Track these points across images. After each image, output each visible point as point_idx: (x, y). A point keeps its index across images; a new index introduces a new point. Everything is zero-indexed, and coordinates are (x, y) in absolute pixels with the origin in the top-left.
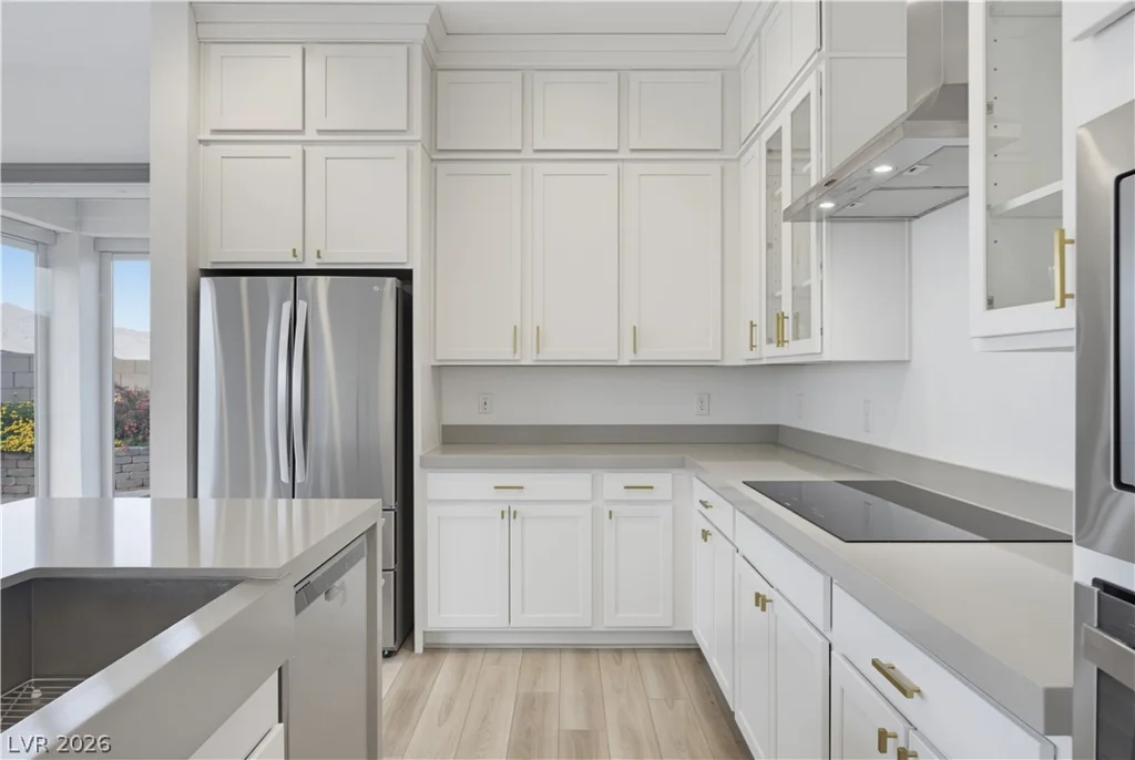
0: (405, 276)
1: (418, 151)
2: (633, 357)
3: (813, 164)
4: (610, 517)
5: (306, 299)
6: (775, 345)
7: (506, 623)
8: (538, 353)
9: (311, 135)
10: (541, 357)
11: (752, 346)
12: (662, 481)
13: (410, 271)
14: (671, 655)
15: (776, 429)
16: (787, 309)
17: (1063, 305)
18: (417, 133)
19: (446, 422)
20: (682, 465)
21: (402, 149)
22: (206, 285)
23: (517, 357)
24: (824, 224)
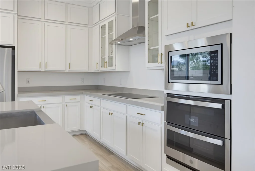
1: (16, 16)
2: (69, 70)
3: (114, 32)
4: (67, 106)
6: (104, 68)
8: (46, 68)
10: (47, 69)
11: (97, 68)
12: (78, 97)
13: (14, 47)
14: (80, 136)
15: (98, 86)
16: (107, 60)
17: (159, 63)
20: (82, 94)
21: (12, 15)
23: (40, 69)
24: (116, 45)
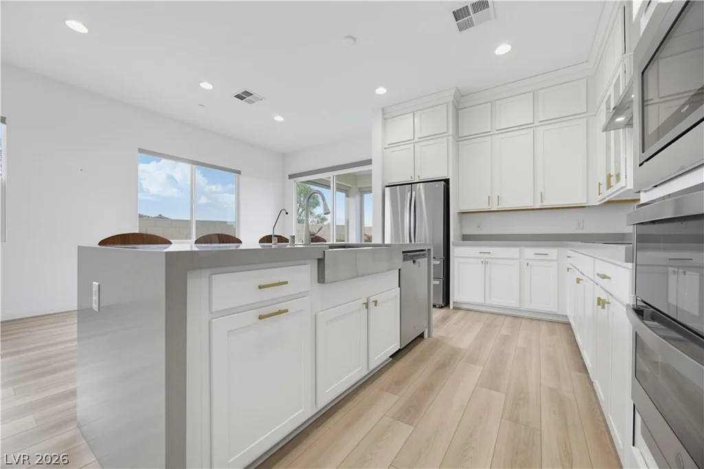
0: (447, 181)
1: (451, 138)
2: (540, 204)
4: (528, 265)
5: (415, 191)
7: (483, 302)
9: (416, 140)
10: (500, 206)
11: (600, 194)
13: (449, 179)
14: (557, 324)
16: (613, 173)
18: (451, 132)
19: (464, 233)
21: (445, 139)
22: (387, 189)
23: (490, 207)
